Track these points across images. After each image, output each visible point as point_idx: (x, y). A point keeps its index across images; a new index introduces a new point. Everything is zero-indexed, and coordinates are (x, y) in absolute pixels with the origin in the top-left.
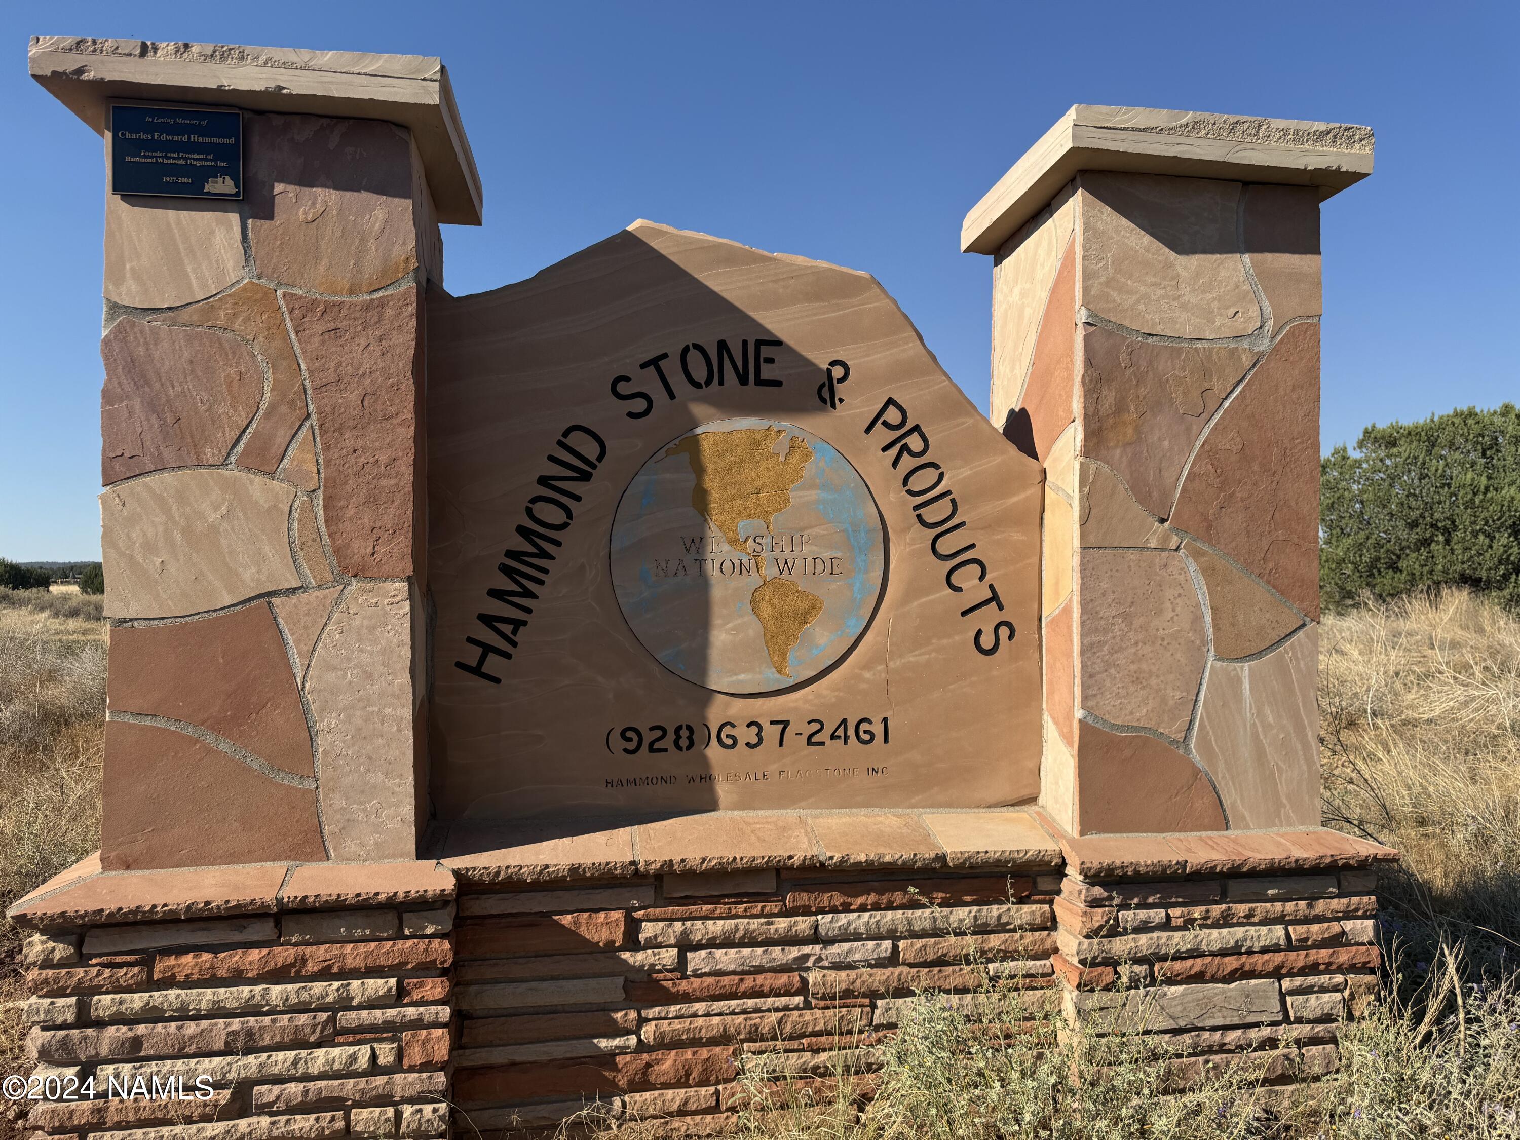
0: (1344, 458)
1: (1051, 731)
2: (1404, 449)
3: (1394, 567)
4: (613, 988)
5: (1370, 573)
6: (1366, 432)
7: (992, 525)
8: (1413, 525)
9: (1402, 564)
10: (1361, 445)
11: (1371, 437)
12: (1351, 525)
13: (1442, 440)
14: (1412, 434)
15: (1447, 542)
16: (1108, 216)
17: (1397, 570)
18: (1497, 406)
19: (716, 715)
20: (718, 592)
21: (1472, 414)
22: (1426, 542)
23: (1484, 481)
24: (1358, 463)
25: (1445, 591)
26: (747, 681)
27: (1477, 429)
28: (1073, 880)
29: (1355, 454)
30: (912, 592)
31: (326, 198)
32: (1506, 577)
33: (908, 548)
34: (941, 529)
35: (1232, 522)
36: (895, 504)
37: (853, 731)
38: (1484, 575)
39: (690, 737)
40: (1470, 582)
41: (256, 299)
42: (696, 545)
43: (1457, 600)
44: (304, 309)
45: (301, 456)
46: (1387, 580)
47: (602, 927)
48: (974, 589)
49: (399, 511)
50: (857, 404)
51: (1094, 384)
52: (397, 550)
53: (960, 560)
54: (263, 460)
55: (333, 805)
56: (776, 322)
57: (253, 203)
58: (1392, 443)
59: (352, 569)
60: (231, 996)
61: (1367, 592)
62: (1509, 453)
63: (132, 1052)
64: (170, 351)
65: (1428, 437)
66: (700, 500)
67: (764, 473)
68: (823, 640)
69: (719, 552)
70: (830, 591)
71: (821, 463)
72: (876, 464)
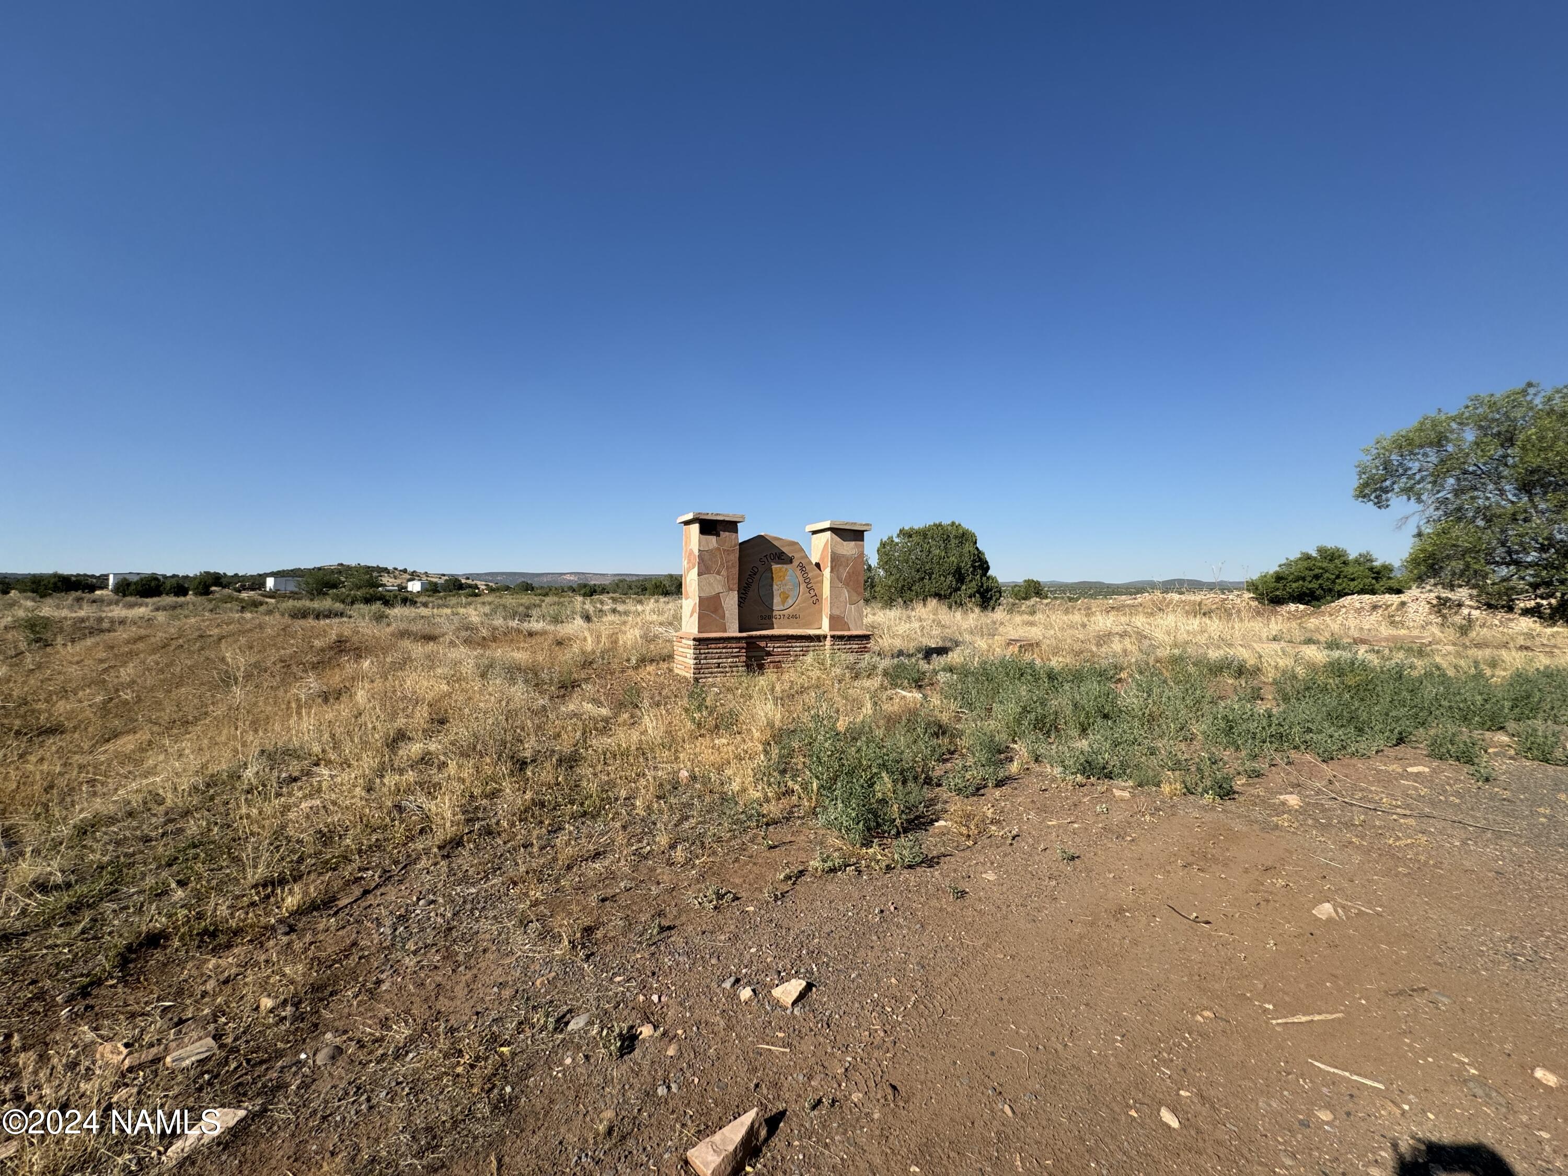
0: (892, 541)
1: (824, 617)
2: (915, 539)
3: (910, 589)
5: (901, 592)
6: (901, 531)
7: (815, 583)
8: (918, 571)
9: (913, 588)
10: (898, 536)
11: (902, 533)
12: (894, 571)
13: (929, 536)
14: (918, 532)
15: (930, 579)
16: (834, 536)
17: (911, 590)
18: (949, 522)
19: (774, 613)
20: (775, 593)
21: (940, 525)
22: (923, 579)
23: (943, 554)
24: (897, 544)
25: (929, 599)
27: (941, 531)
28: (829, 638)
29: (896, 540)
30: (803, 594)
31: (727, 533)
32: (951, 594)
33: (803, 586)
34: (808, 583)
35: (851, 583)
36: (801, 579)
37: (794, 617)
38: (943, 593)
39: (770, 617)
40: (938, 596)
41: (718, 549)
42: (772, 586)
43: (933, 603)
44: (724, 550)
45: (724, 572)
46: (908, 595)
47: (763, 644)
48: (812, 593)
49: (736, 581)
50: (795, 563)
51: (832, 562)
52: (736, 587)
53: (811, 589)
54: (718, 573)
55: (727, 624)
56: (784, 550)
57: (718, 535)
58: (910, 536)
59: (731, 589)
60: (719, 651)
61: (900, 599)
62: (954, 542)
63: (705, 658)
64: (707, 557)
65: (924, 534)
66: (772, 578)
67: (781, 574)
68: (790, 602)
69: (775, 587)
70: (791, 593)
71: (790, 572)
72: (798, 573)
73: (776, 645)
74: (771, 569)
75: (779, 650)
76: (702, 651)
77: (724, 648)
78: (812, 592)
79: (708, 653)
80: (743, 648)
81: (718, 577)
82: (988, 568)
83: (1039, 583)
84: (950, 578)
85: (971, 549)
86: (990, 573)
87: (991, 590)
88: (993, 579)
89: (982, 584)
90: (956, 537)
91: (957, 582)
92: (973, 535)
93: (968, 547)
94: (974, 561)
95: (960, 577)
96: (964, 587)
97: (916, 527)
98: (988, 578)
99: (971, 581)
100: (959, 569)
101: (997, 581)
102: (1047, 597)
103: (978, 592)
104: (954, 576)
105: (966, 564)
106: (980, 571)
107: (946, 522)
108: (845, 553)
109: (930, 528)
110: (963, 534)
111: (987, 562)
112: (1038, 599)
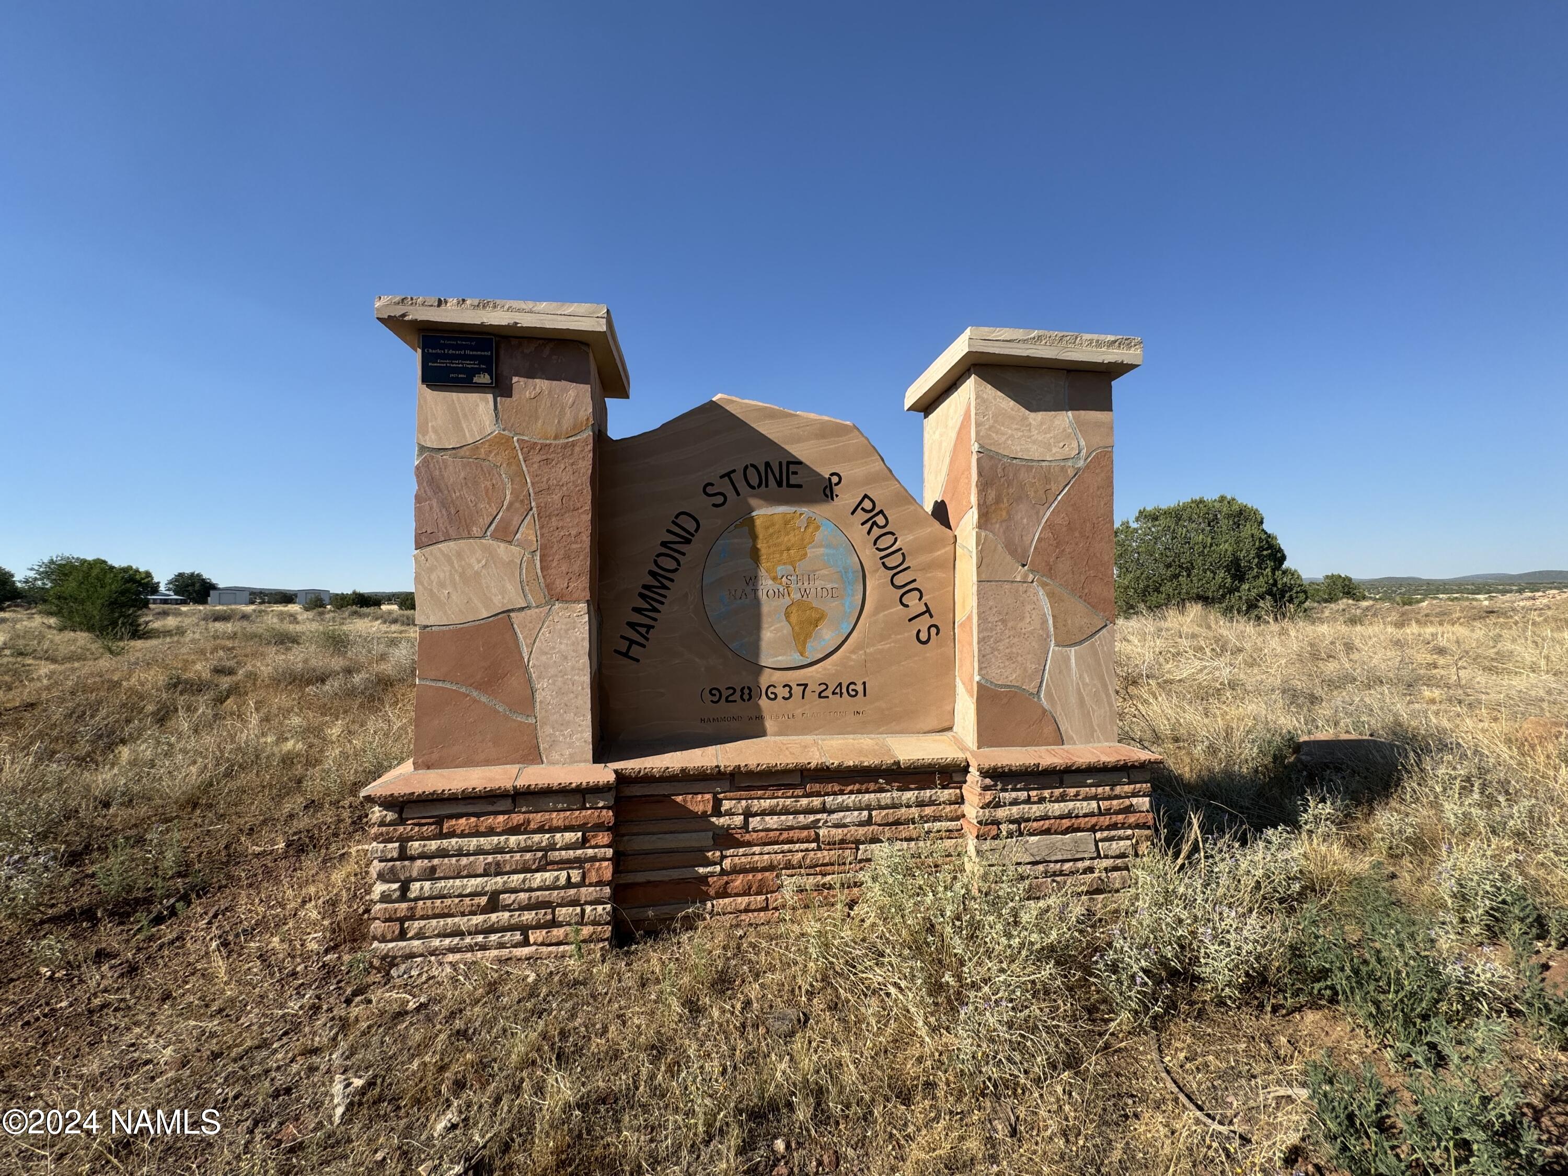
0: (1128, 527)
1: (960, 689)
2: (1162, 522)
4: (706, 838)
5: (1144, 594)
6: (1140, 512)
7: (927, 567)
8: (1169, 566)
9: (1162, 589)
10: (1137, 520)
11: (1143, 515)
12: (1133, 566)
13: (1184, 516)
14: (1167, 513)
15: (1189, 576)
16: (990, 391)
17: (1159, 592)
18: (1216, 497)
19: (765, 680)
20: (766, 609)
21: (1201, 501)
22: (1176, 576)
23: (1209, 540)
24: (1136, 530)
25: (1188, 604)
26: (783, 660)
27: (1205, 510)
28: (973, 775)
29: (1134, 525)
30: (879, 608)
31: (541, 384)
32: (1223, 596)
33: (877, 581)
34: (897, 570)
35: (1064, 566)
36: (869, 556)
37: (845, 690)
38: (1210, 595)
39: (749, 693)
40: (1205, 600)
41: (502, 442)
42: (752, 581)
43: (1195, 610)
44: (529, 448)
45: (527, 532)
46: (1154, 598)
47: (700, 803)
48: (915, 606)
49: (582, 563)
50: (846, 498)
51: (983, 486)
52: (581, 585)
53: (908, 589)
54: (505, 534)
55: (545, 732)
56: (798, 451)
57: (501, 388)
58: (1155, 518)
59: (556, 596)
60: (487, 842)
61: (1142, 605)
62: (1224, 524)
63: (430, 875)
64: (453, 473)
65: (1177, 515)
66: (755, 555)
67: (792, 538)
68: (827, 636)
69: (766, 584)
70: (831, 607)
71: (825, 532)
72: (858, 532)
73: (756, 805)
74: (752, 520)
75: (772, 821)
76: (415, 846)
77: (514, 830)
78: (912, 600)
79: (443, 853)
80: (599, 827)
81: (501, 548)
82: (1284, 558)
83: (1350, 580)
84: (1221, 574)
85: (1255, 532)
86: (1285, 565)
87: (1291, 589)
88: (1293, 574)
89: (1275, 582)
90: (1228, 516)
91: (1234, 577)
92: (1256, 512)
93: (1248, 530)
94: (1260, 549)
95: (1238, 572)
96: (1246, 586)
97: (1164, 506)
98: (1284, 572)
99: (1256, 577)
100: (1236, 562)
101: (1299, 577)
102: (1364, 598)
103: (1269, 592)
104: (1228, 571)
105: (1247, 553)
106: (1270, 564)
107: (1211, 495)
108: (1034, 452)
109: (1184, 508)
110: (1241, 513)
111: (1280, 550)
112: (1350, 602)
